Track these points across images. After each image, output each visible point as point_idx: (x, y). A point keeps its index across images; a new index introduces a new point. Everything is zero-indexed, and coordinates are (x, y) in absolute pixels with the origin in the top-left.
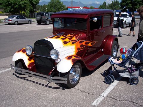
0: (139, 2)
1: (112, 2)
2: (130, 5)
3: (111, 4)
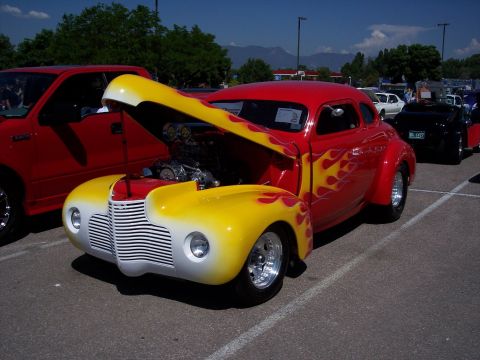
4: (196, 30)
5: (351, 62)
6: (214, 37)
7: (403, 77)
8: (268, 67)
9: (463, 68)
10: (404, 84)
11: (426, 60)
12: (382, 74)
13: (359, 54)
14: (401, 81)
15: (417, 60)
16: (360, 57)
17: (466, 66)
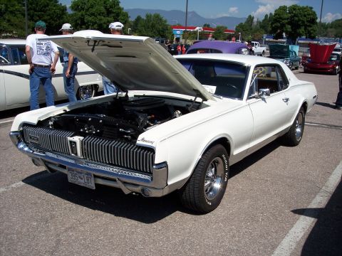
0: (303, 22)
1: (266, 16)
2: (289, 27)
3: (263, 21)
5: (244, 22)
7: (284, 34)
8: (166, 21)
9: (329, 29)
10: (285, 40)
11: (305, 19)
12: (266, 32)
13: (250, 16)
14: (282, 38)
15: (296, 19)
16: (251, 19)
17: (331, 27)
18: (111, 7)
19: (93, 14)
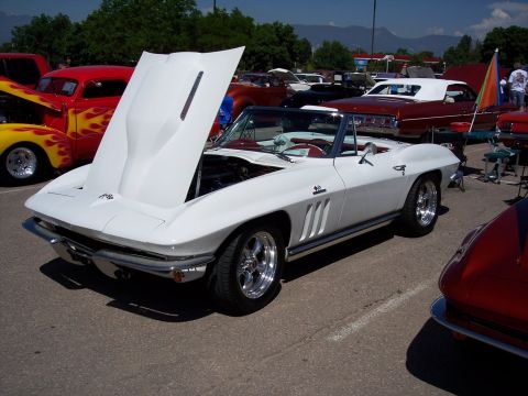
4: (236, 12)
5: (455, 46)
6: (252, 20)
13: (465, 37)
15: (513, 44)
18: (284, 35)
19: (264, 44)
